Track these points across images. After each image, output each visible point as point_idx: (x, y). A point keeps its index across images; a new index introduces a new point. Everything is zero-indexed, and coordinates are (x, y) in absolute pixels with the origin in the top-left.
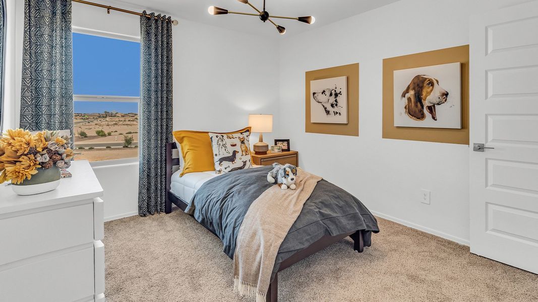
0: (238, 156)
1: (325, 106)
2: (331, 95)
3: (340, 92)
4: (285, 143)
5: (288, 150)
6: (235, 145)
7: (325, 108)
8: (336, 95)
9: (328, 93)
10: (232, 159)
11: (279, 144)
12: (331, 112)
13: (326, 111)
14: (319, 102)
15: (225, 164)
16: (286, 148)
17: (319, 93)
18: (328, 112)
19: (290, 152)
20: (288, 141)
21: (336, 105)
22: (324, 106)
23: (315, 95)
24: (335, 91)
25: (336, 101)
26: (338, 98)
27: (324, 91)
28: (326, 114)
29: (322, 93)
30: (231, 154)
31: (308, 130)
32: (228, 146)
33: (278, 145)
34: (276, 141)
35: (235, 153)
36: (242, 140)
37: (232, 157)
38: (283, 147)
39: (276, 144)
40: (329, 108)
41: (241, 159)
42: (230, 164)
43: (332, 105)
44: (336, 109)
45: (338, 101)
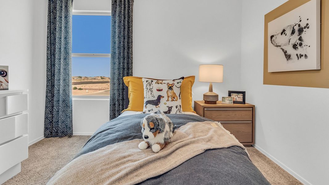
0: (163, 101)
1: (285, 50)
2: (293, 32)
3: (307, 24)
4: (241, 96)
5: (244, 102)
6: (161, 90)
7: (285, 52)
8: (301, 31)
9: (288, 32)
10: (156, 102)
11: (234, 96)
12: (294, 57)
13: (286, 55)
14: (277, 46)
15: (150, 106)
16: (241, 100)
17: (278, 34)
18: (288, 57)
19: (246, 105)
20: (243, 93)
21: (301, 45)
22: (283, 50)
23: (273, 38)
24: (299, 25)
25: (300, 39)
26: (303, 35)
27: (284, 30)
28: (286, 59)
29: (282, 34)
30: (156, 98)
31: (267, 81)
32: (154, 90)
33: (232, 97)
34: (230, 93)
35: (159, 97)
36: (170, 86)
37: (156, 101)
38: (237, 99)
39: (230, 95)
40: (290, 51)
41: (165, 104)
42: (153, 107)
43: (295, 47)
44: (300, 51)
45: (303, 38)
